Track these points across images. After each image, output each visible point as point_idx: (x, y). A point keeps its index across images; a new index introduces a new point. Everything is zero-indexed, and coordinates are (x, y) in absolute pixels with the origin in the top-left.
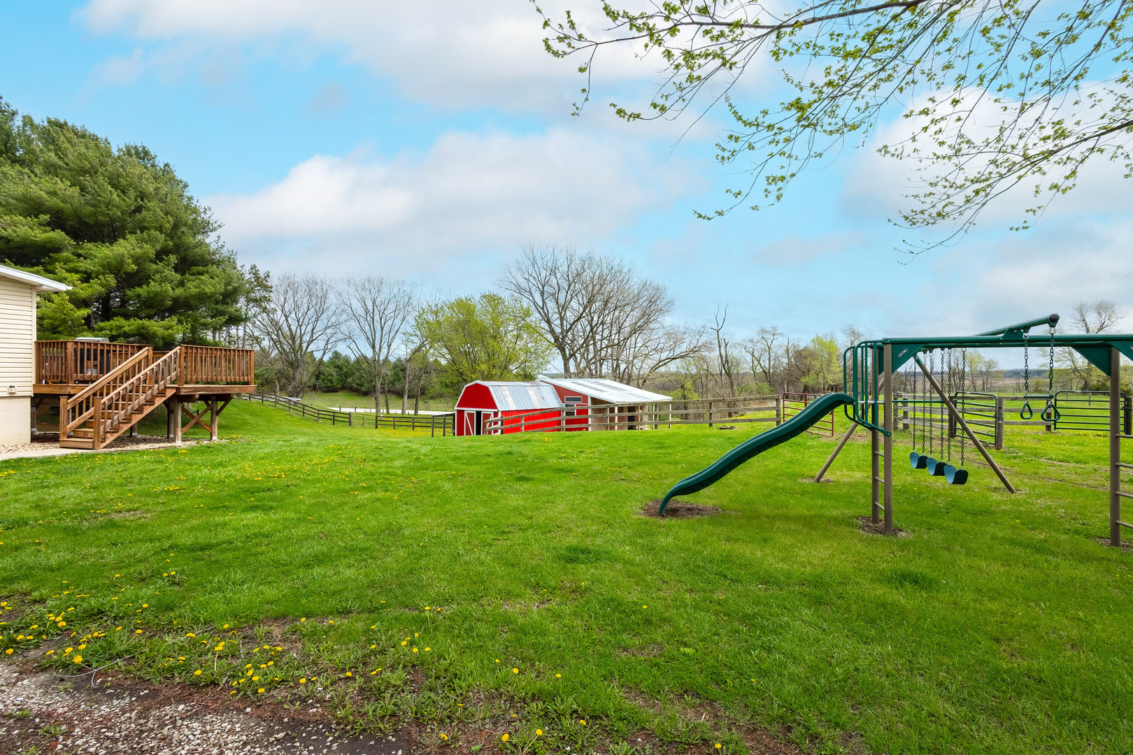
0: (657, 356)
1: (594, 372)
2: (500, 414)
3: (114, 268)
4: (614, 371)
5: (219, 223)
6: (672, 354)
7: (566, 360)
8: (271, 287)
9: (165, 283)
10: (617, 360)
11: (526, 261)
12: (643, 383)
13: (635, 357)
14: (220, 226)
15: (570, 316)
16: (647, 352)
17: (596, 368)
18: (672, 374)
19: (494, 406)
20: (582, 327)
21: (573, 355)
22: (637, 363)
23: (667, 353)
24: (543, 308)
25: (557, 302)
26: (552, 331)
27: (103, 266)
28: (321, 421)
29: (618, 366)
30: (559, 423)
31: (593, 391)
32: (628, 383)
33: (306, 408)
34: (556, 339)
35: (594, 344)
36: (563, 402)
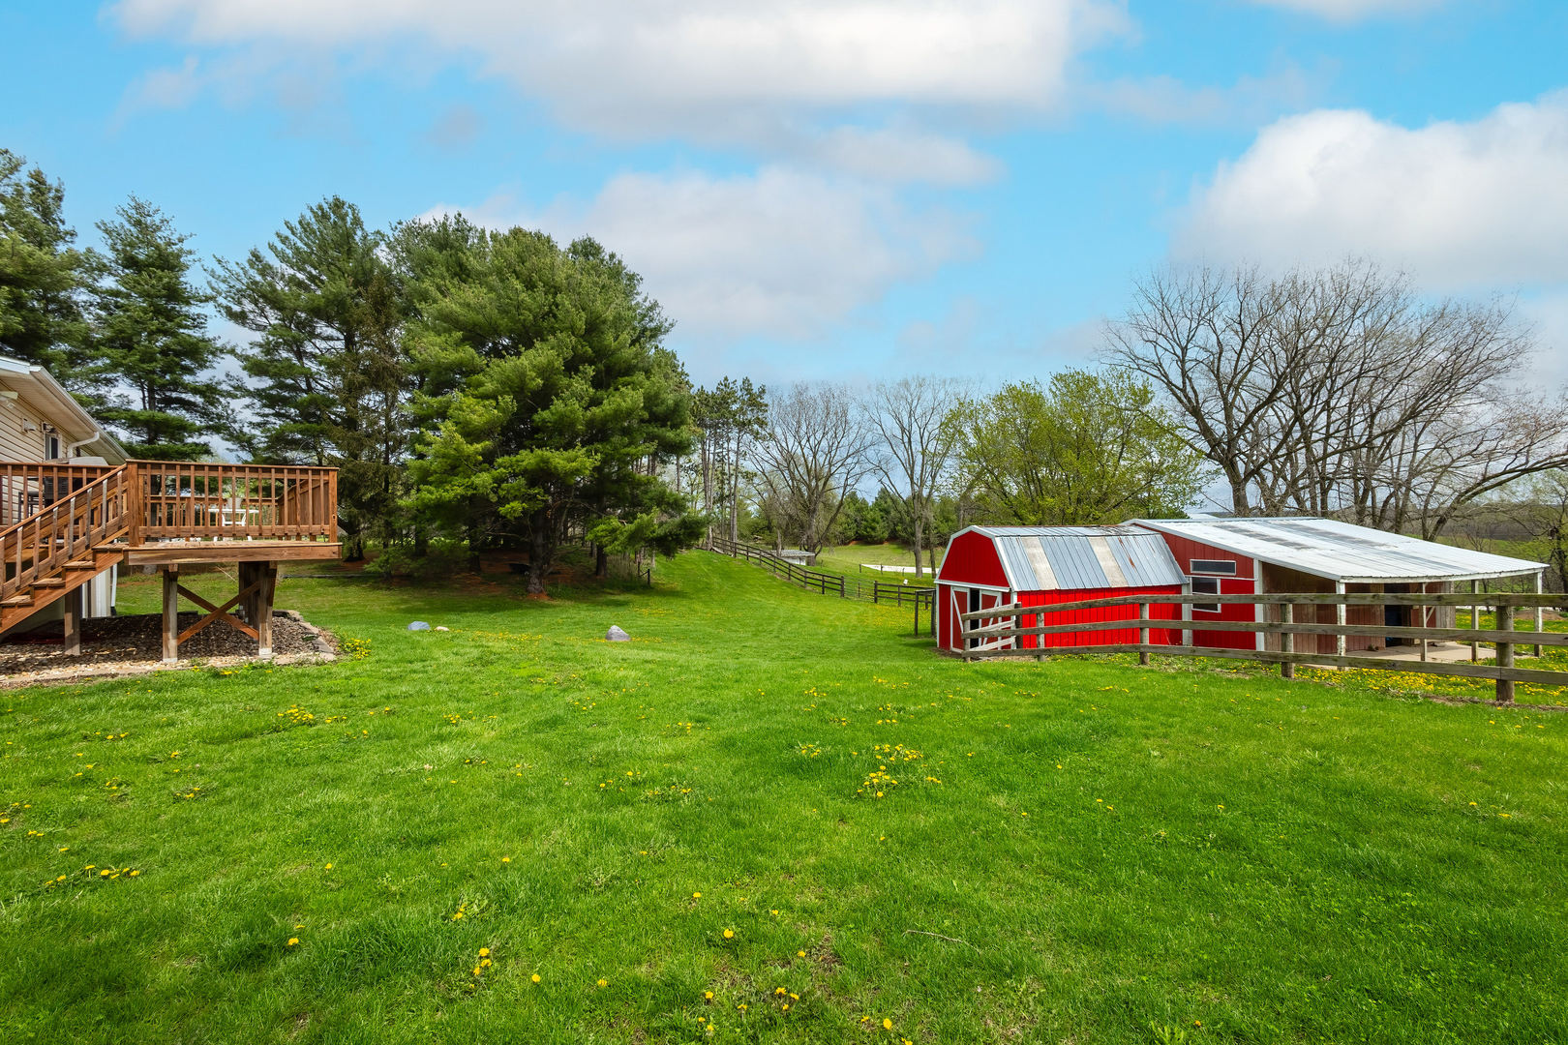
0: (1477, 470)
1: (1308, 504)
2: (1015, 599)
3: (517, 387)
4: (1360, 501)
5: (670, 321)
6: (1522, 459)
7: (1238, 484)
9: (572, 401)
10: (1367, 479)
11: (1148, 307)
12: (1436, 527)
13: (1414, 472)
14: (672, 325)
15: (1247, 399)
16: (1447, 461)
17: (1313, 498)
18: (1522, 506)
19: (1002, 580)
20: (1275, 417)
21: (1254, 472)
22: (1422, 484)
23: (1507, 460)
24: (1183, 390)
25: (1217, 376)
26: (1206, 431)
27: (502, 383)
28: (809, 587)
29: (1368, 489)
30: (1133, 636)
31: (1272, 545)
32: (1397, 529)
34: (1214, 443)
35: (1308, 448)
36: (1186, 571)
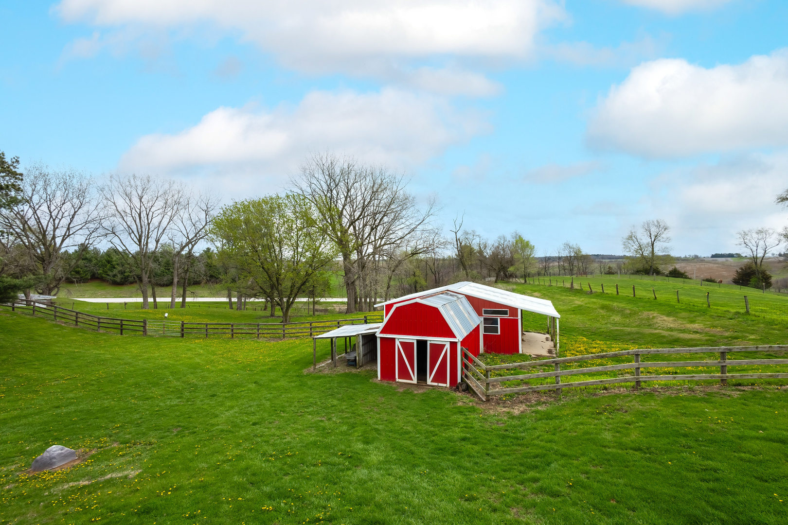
2: (459, 345)
8: (21, 175)
19: (449, 332)
33: (79, 315)
36: (480, 314)
